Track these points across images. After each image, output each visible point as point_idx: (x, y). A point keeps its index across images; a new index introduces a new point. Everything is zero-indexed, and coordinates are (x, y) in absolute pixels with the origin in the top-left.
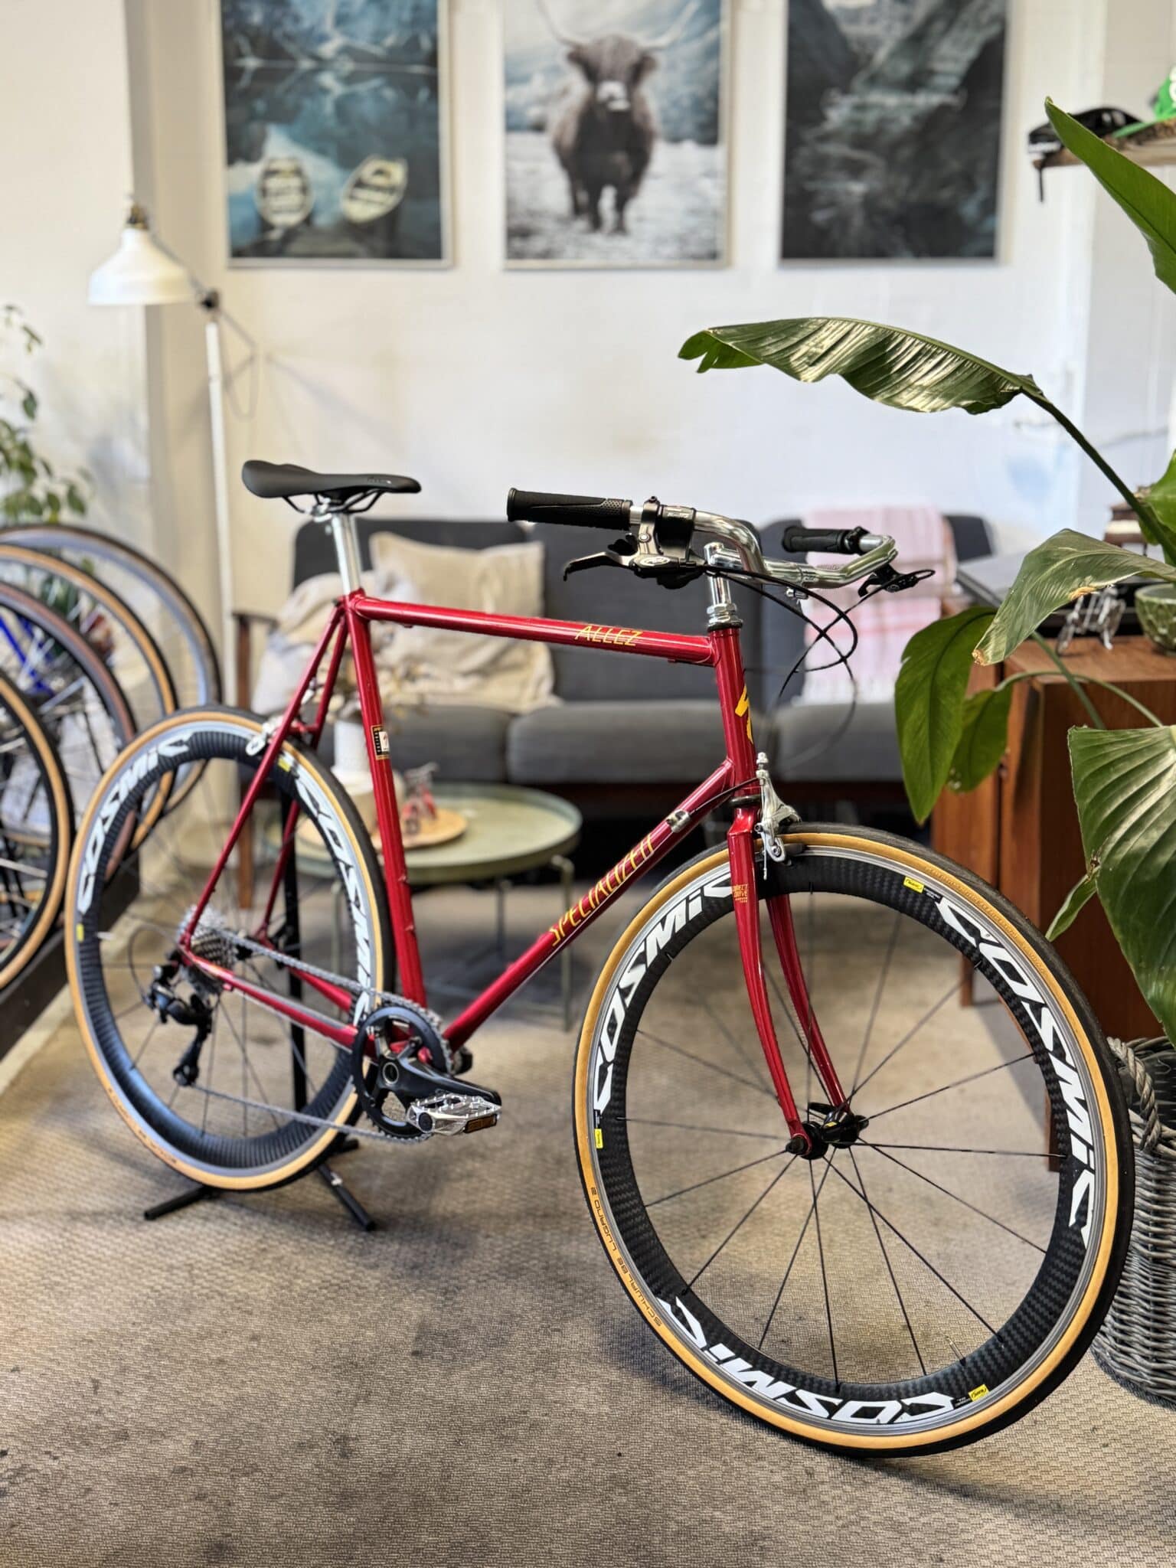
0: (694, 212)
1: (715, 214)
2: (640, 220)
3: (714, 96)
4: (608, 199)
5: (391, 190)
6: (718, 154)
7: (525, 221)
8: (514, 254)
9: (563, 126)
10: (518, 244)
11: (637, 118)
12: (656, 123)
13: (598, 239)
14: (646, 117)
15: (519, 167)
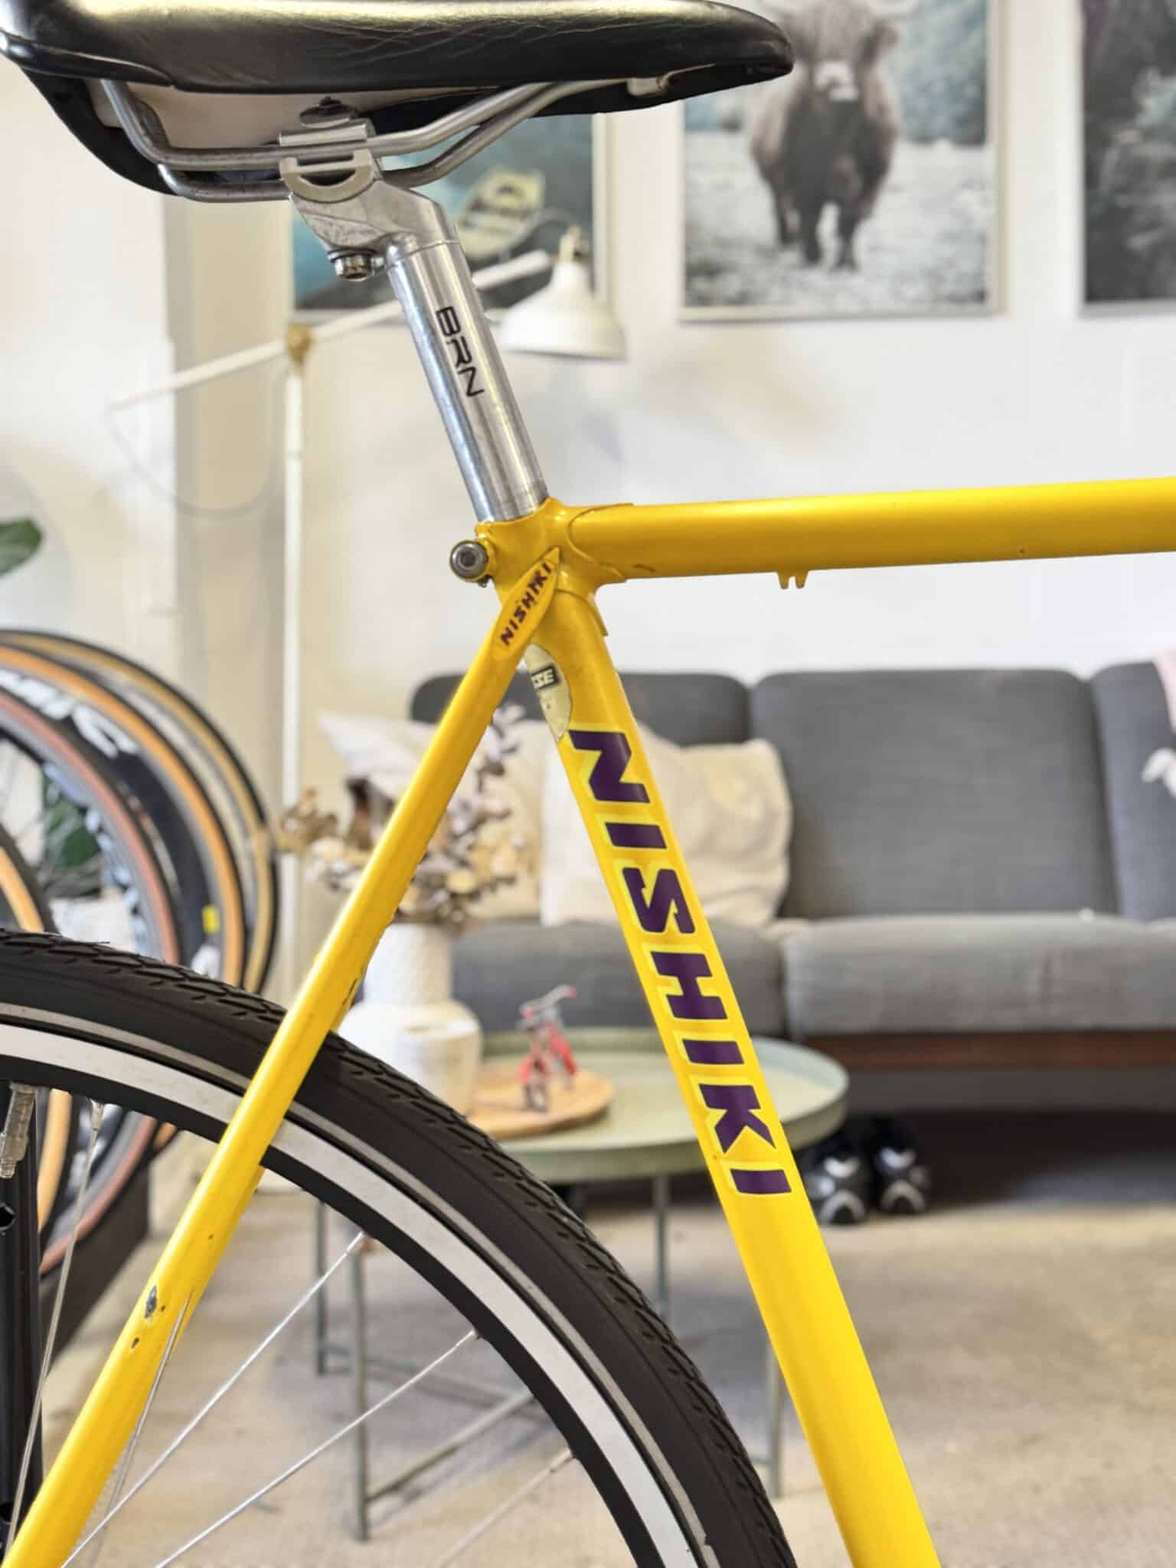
0: (950, 237)
1: (982, 239)
2: (874, 249)
3: (980, 78)
4: (829, 222)
5: (524, 214)
6: (984, 159)
7: (713, 254)
8: (695, 299)
9: (766, 124)
10: (701, 285)
11: (871, 109)
12: (896, 116)
13: (817, 277)
14: (882, 109)
15: (703, 179)
